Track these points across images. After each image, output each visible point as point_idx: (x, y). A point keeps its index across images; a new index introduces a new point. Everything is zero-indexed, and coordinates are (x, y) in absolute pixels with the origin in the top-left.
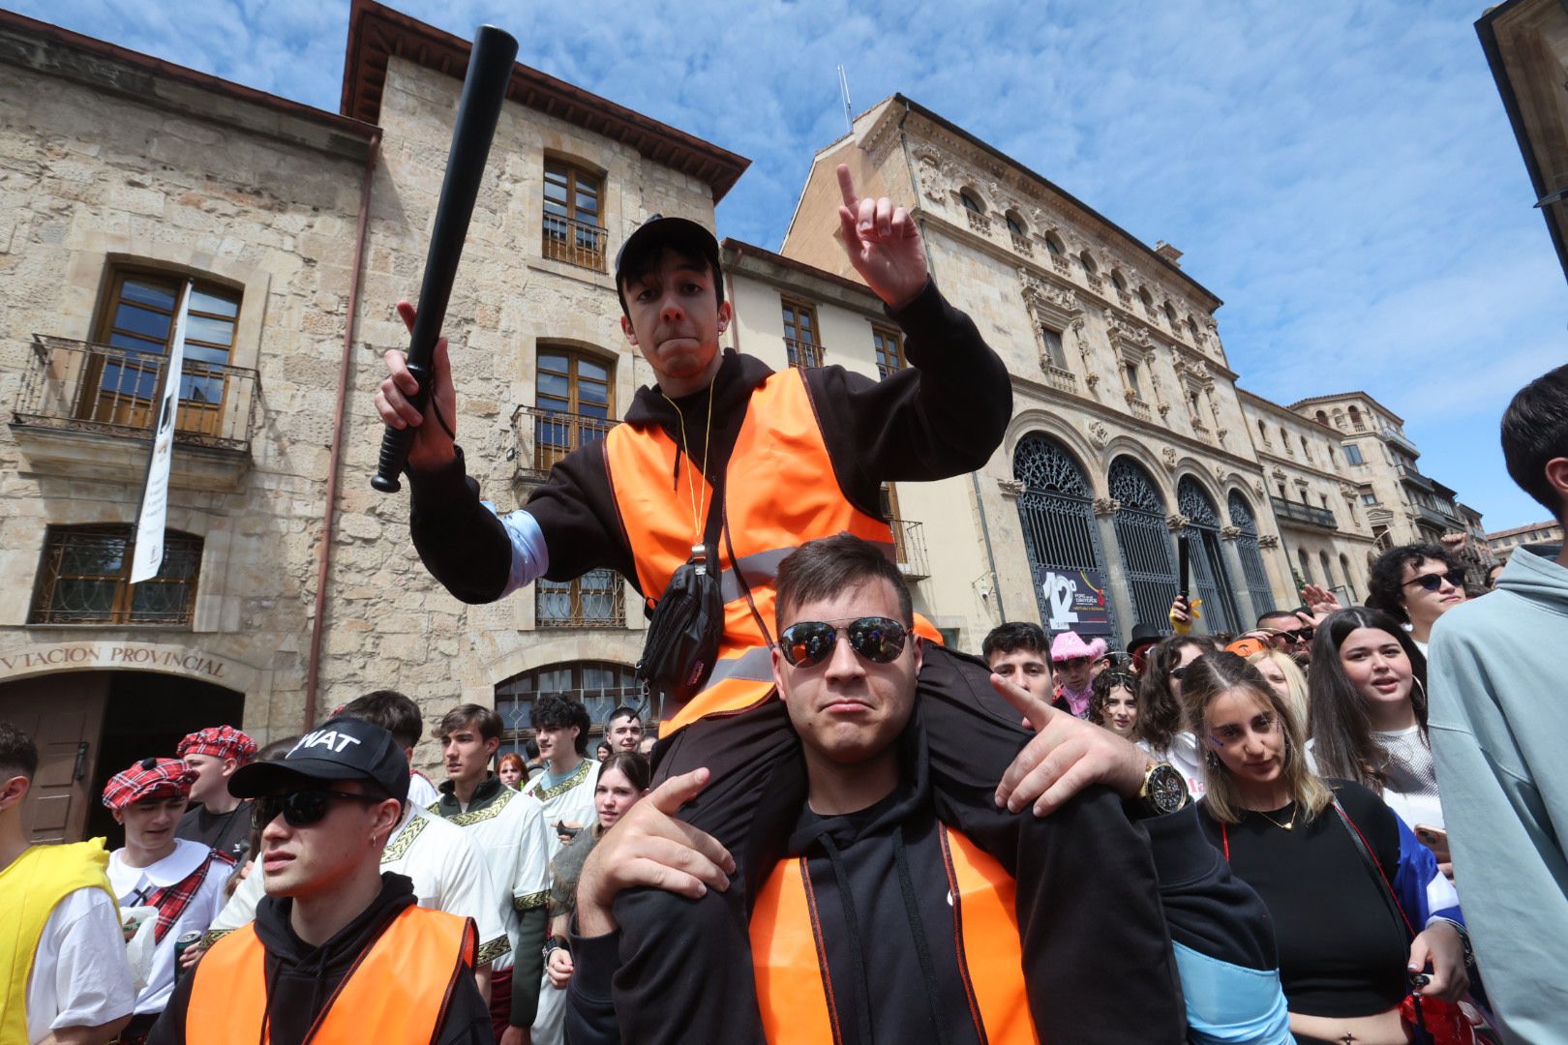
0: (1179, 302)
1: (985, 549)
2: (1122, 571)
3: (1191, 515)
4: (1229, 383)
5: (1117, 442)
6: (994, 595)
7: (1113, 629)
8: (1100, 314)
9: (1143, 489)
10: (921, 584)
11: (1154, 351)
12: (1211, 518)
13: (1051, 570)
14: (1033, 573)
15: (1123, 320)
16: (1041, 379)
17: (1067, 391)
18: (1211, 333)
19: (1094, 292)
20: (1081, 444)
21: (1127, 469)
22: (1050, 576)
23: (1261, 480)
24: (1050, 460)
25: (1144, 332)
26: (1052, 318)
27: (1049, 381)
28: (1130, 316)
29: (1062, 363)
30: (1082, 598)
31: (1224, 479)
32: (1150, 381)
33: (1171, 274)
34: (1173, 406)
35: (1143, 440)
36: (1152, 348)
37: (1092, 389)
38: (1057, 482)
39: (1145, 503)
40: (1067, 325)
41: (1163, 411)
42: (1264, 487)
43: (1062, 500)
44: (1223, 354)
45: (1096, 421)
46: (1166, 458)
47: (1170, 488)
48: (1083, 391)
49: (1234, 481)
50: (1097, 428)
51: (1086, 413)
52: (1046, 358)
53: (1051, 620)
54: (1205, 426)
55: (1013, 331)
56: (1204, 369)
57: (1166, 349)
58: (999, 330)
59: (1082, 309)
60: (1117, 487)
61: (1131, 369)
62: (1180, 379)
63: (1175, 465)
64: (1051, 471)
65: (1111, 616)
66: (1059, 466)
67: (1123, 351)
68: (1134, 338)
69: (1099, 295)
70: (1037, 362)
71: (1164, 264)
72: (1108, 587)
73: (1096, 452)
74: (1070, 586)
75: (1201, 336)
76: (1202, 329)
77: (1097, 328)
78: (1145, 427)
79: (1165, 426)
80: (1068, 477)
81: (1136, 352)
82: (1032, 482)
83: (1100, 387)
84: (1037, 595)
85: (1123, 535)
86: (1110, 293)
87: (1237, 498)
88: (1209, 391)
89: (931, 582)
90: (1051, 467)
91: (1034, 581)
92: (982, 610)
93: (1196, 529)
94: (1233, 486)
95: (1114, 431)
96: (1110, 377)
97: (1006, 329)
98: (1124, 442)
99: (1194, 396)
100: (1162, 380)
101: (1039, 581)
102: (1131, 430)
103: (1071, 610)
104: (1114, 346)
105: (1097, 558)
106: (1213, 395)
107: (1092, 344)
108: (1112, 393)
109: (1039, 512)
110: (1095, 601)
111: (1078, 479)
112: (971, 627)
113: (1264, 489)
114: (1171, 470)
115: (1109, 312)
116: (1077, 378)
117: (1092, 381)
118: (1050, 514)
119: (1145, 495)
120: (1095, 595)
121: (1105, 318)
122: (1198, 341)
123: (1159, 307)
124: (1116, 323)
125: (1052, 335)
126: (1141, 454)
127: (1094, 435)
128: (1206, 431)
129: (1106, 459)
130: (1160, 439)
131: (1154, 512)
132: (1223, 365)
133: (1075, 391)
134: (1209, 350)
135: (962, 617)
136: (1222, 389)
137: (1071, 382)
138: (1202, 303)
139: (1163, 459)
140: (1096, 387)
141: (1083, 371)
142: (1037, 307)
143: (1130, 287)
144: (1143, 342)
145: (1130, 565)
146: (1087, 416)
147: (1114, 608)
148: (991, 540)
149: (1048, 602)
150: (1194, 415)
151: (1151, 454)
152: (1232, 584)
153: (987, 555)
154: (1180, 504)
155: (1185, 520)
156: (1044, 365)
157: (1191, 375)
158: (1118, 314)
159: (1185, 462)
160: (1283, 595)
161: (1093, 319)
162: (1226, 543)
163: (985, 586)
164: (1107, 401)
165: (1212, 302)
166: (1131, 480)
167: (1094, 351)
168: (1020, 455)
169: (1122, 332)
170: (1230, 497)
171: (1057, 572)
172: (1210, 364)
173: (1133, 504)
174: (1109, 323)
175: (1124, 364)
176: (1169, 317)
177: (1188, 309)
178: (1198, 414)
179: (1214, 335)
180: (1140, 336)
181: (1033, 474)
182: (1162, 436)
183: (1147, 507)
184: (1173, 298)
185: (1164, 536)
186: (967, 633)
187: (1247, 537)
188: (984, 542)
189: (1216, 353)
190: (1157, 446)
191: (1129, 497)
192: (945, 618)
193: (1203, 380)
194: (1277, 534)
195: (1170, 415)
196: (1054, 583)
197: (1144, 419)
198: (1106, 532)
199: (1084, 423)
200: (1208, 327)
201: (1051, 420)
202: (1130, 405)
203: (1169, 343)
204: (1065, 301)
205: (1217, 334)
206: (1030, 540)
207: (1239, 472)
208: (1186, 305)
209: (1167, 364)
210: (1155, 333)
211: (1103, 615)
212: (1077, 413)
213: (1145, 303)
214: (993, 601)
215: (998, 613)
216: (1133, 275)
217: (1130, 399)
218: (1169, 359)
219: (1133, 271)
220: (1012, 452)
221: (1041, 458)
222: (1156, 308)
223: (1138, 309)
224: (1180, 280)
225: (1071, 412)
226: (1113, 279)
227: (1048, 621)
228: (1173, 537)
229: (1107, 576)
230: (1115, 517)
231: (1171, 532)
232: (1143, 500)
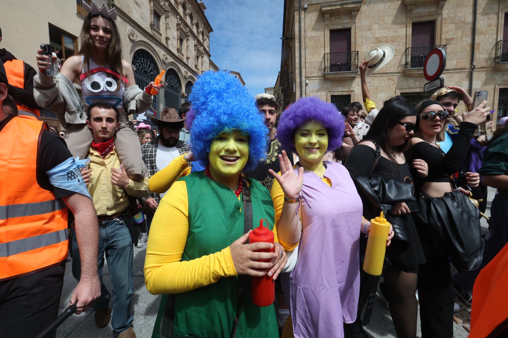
0: (201, 24)
4: (208, 57)
5: (171, 64)
8: (175, 16)
9: (176, 81)
11: (189, 37)
15: (183, 22)
16: (149, 30)
17: (158, 39)
18: (208, 39)
19: (175, 7)
20: (158, 59)
21: (172, 74)
24: (147, 62)
25: (188, 29)
26: (159, 9)
27: (152, 32)
28: (185, 21)
29: (158, 28)
30: (149, 112)
32: (186, 47)
33: (201, 14)
34: (191, 58)
35: (179, 66)
36: (189, 36)
37: (167, 42)
38: (148, 71)
39: (175, 86)
40: (163, 14)
41: (188, 58)
43: (148, 77)
44: (209, 47)
45: (166, 54)
46: (185, 74)
47: (184, 84)
48: (163, 41)
50: (165, 56)
51: (162, 49)
52: (153, 23)
53: (137, 117)
54: (198, 68)
55: (142, 7)
56: (203, 49)
57: (193, 38)
58: (137, 4)
59: (170, 11)
60: (168, 79)
61: (181, 40)
62: (195, 50)
63: (187, 77)
64: (146, 66)
66: (149, 65)
67: (180, 32)
68: (185, 30)
69: (177, 9)
70: (149, 23)
71: (200, 9)
72: (158, 110)
73: (163, 65)
75: (204, 39)
76: (205, 37)
77: (173, 21)
78: (181, 62)
79: (187, 64)
80: (152, 70)
81: (184, 35)
82: (139, 68)
83: (169, 42)
85: (167, 94)
86: (180, 10)
88: (202, 57)
90: (147, 64)
95: (170, 59)
96: (174, 40)
97: (140, 5)
98: (173, 64)
99: (198, 57)
100: (190, 48)
102: (176, 61)
103: (145, 115)
104: (178, 30)
105: (156, 100)
106: (203, 59)
107: (170, 26)
108: (173, 46)
109: (139, 79)
110: (153, 114)
111: (155, 72)
114: (186, 78)
115: (178, 17)
116: (162, 36)
117: (167, 39)
118: (143, 81)
119: (176, 84)
120: (154, 112)
121: (177, 18)
122: (203, 40)
123: (195, 23)
124: (180, 22)
125: (157, 16)
126: (178, 70)
127: (164, 58)
128: (198, 69)
129: (166, 68)
130: (184, 67)
131: (178, 90)
132: (208, 51)
133: (161, 40)
134: (205, 44)
136: (206, 58)
137: (160, 36)
138: (207, 28)
139: (184, 74)
140: (168, 42)
141: (165, 34)
142: (153, 2)
143: (188, 11)
144: (187, 33)
145: (167, 104)
146: (163, 51)
150: (196, 63)
151: (181, 71)
154: (186, 90)
155: (186, 94)
156: (152, 26)
157: (198, 50)
158: (181, 19)
159: (190, 77)
161: (173, 16)
164: (171, 48)
165: (210, 29)
166: (173, 78)
167: (170, 29)
168: (136, 56)
169: (181, 26)
172: (205, 49)
173: (172, 86)
174: (178, 21)
175: (179, 37)
176: (197, 28)
177: (203, 28)
178: (197, 63)
179: (208, 40)
180: (187, 30)
181: (140, 65)
182: (186, 67)
183: (176, 87)
184: (200, 22)
185: (179, 98)
189: (207, 46)
190: (183, 69)
191: (171, 83)
193: (201, 53)
195: (189, 60)
197: (181, 59)
199: (162, 53)
200: (207, 37)
201: (150, 47)
202: (178, 52)
203: (195, 37)
204: (164, 4)
205: (209, 40)
208: (203, 27)
209: (192, 43)
210: (191, 31)
212: (160, 48)
213: (191, 19)
216: (190, 7)
217: (179, 50)
218: (193, 42)
219: (190, 6)
220: (133, 54)
221: (144, 60)
222: (194, 23)
223: (188, 20)
224: (203, 17)
225: (158, 47)
226: (183, 5)
227: (136, 117)
228: (182, 99)
229: (159, 107)
230: (165, 88)
231: (181, 97)
232: (175, 85)
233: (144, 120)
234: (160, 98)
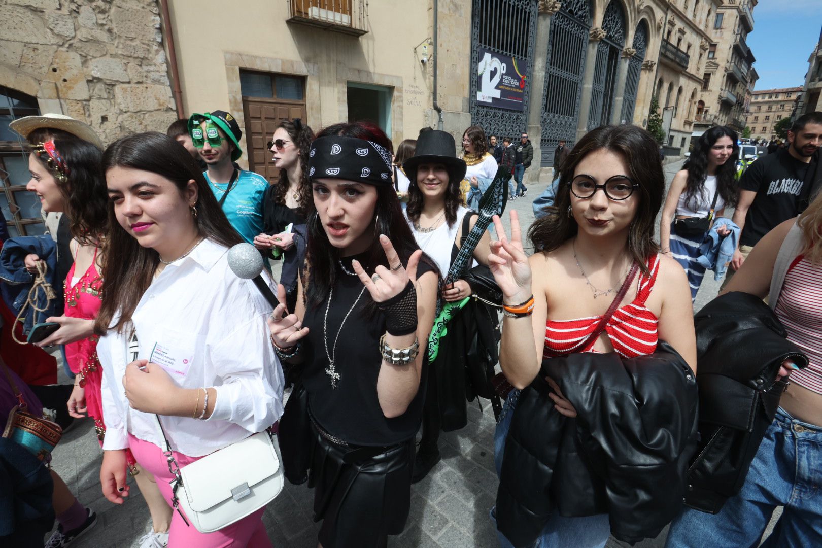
1: (432, 18)
2: (545, 64)
3: (608, 32)
6: (431, 62)
7: (525, 108)
10: (363, 40)
12: (621, 39)
13: (489, 51)
14: (472, 51)
22: (487, 56)
23: (664, 16)
30: (508, 80)
31: (642, 7)
39: (580, 13)
42: (663, 23)
49: (647, 13)
53: (479, 93)
65: (526, 99)
72: (531, 76)
74: (502, 68)
84: (471, 69)
85: (555, 33)
87: (643, 28)
89: (373, 38)
91: (472, 58)
92: (419, 73)
93: (608, 44)
94: (644, 16)
101: (476, 59)
103: (497, 88)
105: (529, 49)
110: (518, 84)
112: (405, 87)
113: (662, 25)
119: (582, 5)
120: (519, 79)
131: (584, 22)
135: (397, 77)
145: (552, 61)
147: (530, 93)
148: (439, 10)
149: (480, 77)
152: (615, 91)
153: (433, 25)
154: (604, 21)
155: (603, 34)
160: (641, 105)
162: (623, 60)
163: (426, 51)
170: (639, 26)
171: (494, 54)
173: (571, 11)
183: (581, 16)
185: (584, 44)
186: (400, 91)
187: (637, 59)
188: (432, 11)
191: (569, 4)
192: (382, 75)
194: (656, 61)
196: (489, 63)
198: (543, 28)
206: (478, 21)
207: (654, 6)
211: (519, 96)
214: (430, 68)
215: (432, 78)
227: (476, 93)
228: (591, 45)
229: (532, 66)
230: (553, 17)
231: (590, 41)
232: (579, 10)
233: (494, 99)
234: (538, 44)
